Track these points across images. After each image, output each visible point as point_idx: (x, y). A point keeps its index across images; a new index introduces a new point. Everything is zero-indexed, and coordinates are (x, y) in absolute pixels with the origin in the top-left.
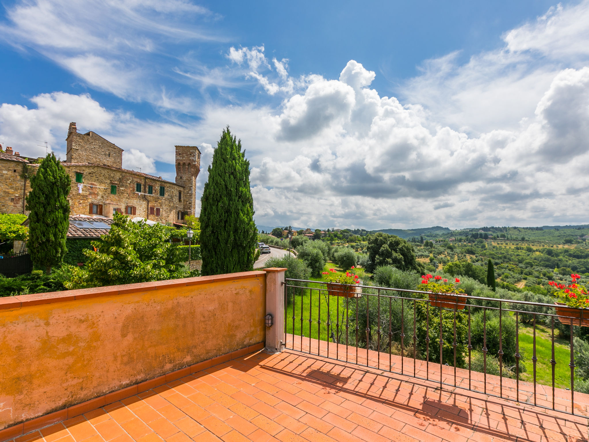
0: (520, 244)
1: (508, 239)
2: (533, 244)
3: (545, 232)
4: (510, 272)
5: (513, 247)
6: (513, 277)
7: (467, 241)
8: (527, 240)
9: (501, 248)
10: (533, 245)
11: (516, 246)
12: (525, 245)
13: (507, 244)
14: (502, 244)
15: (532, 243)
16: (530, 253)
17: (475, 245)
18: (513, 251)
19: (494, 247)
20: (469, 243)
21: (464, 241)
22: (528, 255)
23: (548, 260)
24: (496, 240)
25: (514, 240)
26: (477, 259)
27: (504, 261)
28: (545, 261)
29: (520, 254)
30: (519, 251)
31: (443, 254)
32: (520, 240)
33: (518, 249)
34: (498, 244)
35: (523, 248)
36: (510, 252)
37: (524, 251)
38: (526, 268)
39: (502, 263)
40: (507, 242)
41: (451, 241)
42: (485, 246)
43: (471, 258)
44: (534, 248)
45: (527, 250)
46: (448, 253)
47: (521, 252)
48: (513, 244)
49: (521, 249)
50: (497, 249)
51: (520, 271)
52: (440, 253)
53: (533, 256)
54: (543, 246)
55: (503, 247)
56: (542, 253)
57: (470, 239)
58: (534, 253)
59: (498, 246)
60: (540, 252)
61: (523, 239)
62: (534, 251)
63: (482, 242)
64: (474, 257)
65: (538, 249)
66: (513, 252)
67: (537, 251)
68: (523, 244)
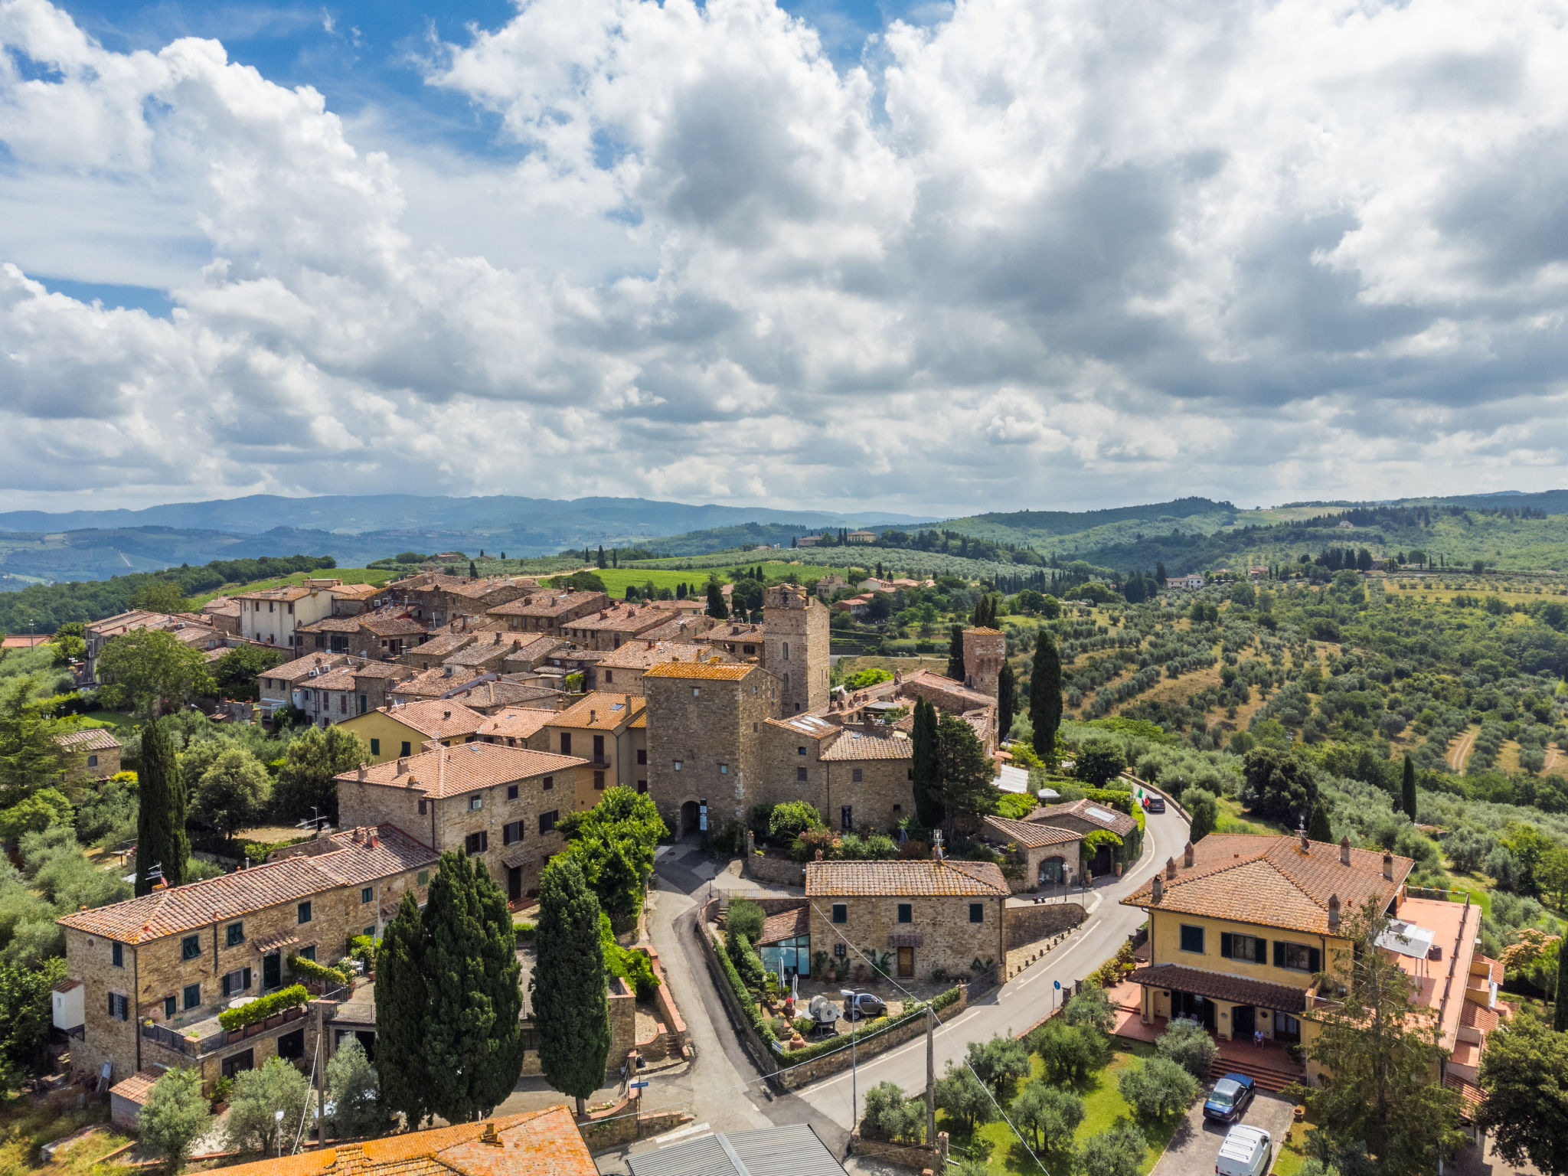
0: (1468, 586)
1: (1432, 569)
2: (1506, 584)
3: (1551, 523)
4: (1437, 703)
5: (1447, 597)
6: (1445, 722)
7: (1307, 575)
8: (1489, 572)
9: (1409, 602)
10: (1506, 590)
11: (1454, 595)
12: (1483, 589)
13: (1429, 587)
14: (1413, 587)
15: (1507, 580)
16: (1497, 617)
17: (1332, 591)
18: (1447, 613)
19: (1389, 600)
20: (1312, 584)
21: (1298, 577)
22: (1492, 626)
23: (1547, 644)
24: (1395, 571)
25: (1451, 571)
26: (1346, 660)
27: (1421, 664)
28: (1537, 647)
29: (1466, 622)
30: (1465, 610)
31: (1250, 646)
32: (1470, 572)
33: (1460, 603)
34: (1403, 587)
35: (1476, 601)
36: (1439, 618)
37: (1479, 612)
38: (1483, 682)
39: (1415, 670)
40: (1431, 579)
41: (1255, 577)
42: (1363, 597)
43: (1330, 657)
44: (1510, 600)
45: (1489, 609)
46: (1262, 642)
47: (1471, 614)
48: (1447, 587)
49: (1470, 604)
50: (1398, 606)
51: (1463, 699)
52: (1240, 645)
53: (1504, 629)
54: (1538, 591)
55: (1418, 599)
56: (1532, 617)
57: (1315, 571)
58: (1509, 617)
59: (1402, 595)
60: (1526, 612)
61: (1478, 569)
62: (1510, 611)
63: (1352, 583)
64: (1335, 649)
65: (1520, 601)
66: (1445, 617)
67: (1517, 609)
68: (1478, 587)
